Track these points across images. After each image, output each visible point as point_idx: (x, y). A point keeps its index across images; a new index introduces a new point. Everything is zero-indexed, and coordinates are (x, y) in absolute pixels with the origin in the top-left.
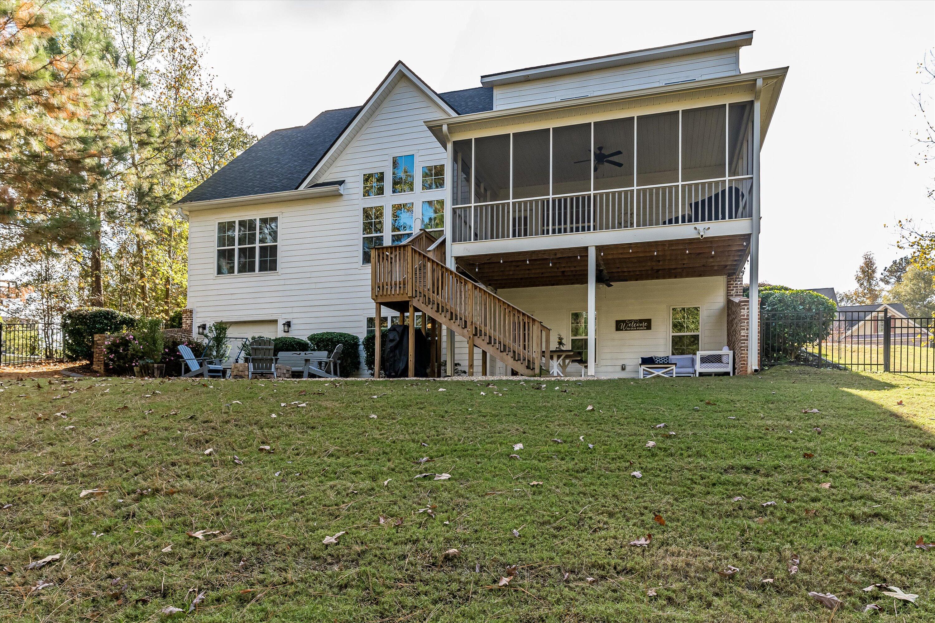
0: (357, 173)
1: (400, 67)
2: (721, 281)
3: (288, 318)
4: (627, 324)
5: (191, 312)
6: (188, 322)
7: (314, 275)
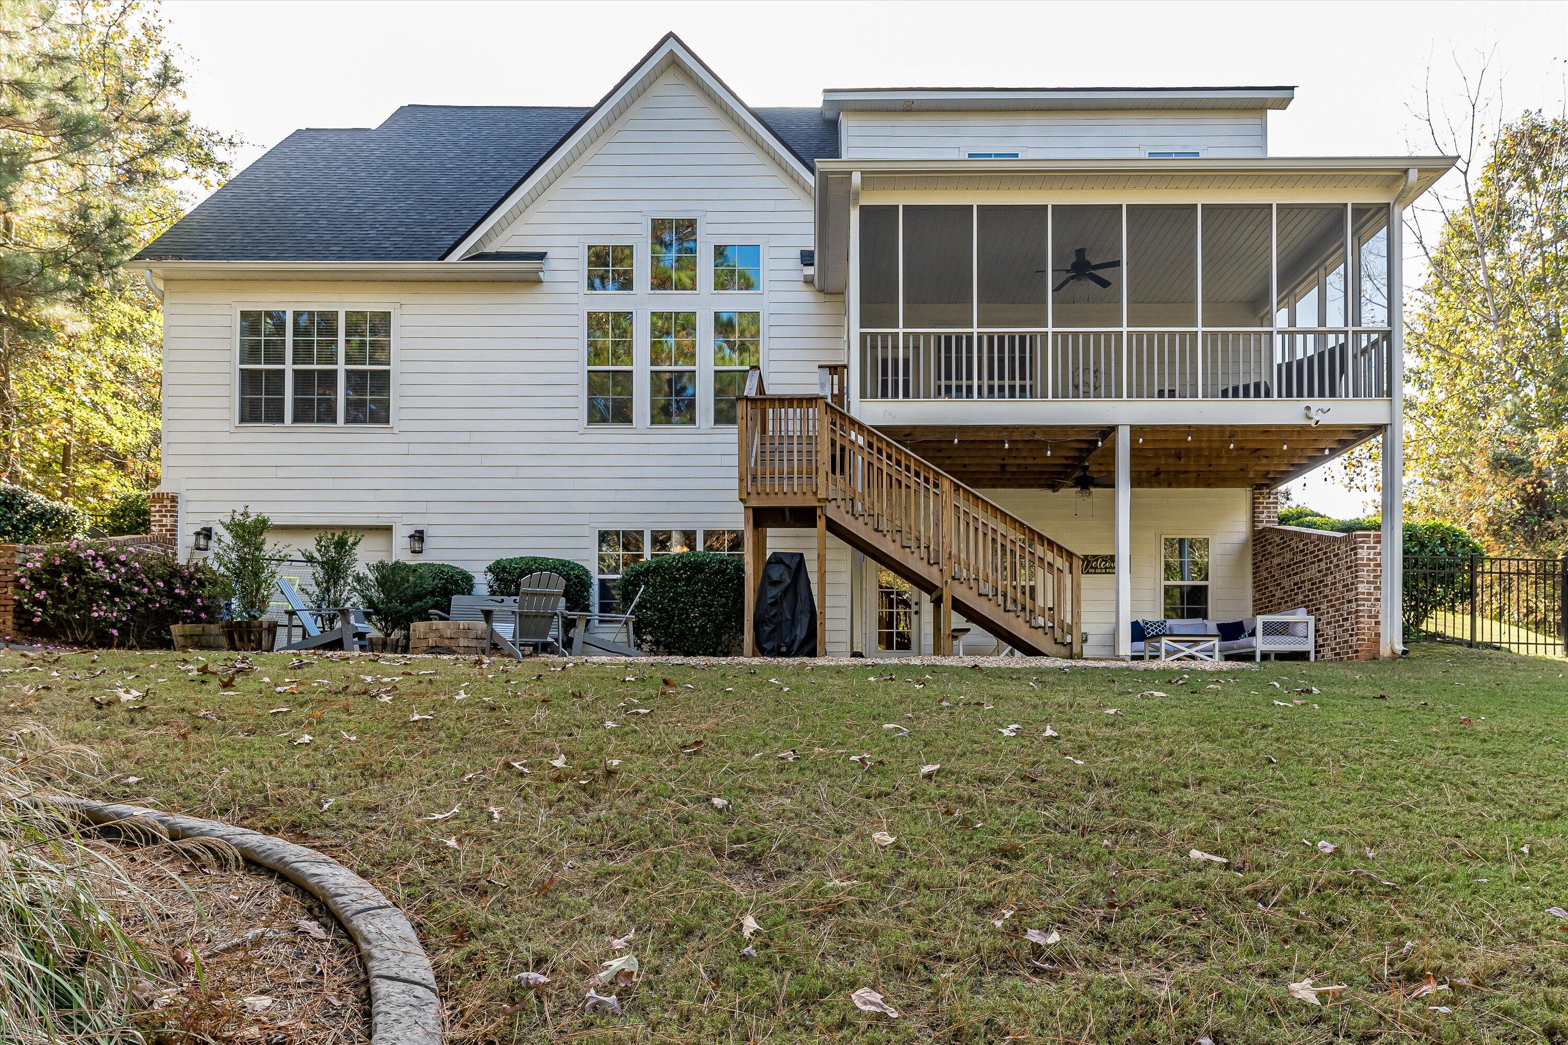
0: (574, 241)
1: (671, 44)
2: (1241, 497)
3: (420, 522)
4: (1089, 562)
5: (174, 499)
6: (167, 521)
7: (477, 437)
